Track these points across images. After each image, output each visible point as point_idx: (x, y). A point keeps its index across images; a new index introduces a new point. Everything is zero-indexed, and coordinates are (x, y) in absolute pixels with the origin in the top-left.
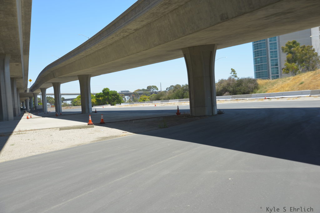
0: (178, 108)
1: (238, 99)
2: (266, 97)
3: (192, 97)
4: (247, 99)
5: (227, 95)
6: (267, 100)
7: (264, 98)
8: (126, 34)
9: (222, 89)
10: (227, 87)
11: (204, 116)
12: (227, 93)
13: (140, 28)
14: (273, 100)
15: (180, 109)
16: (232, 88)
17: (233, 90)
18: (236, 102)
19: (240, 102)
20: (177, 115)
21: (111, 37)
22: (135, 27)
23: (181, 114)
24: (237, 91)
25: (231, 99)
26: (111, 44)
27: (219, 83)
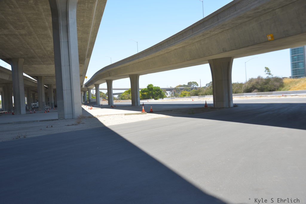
0: (206, 102)
1: (262, 96)
2: (284, 94)
3: (215, 94)
4: (269, 96)
5: (256, 92)
6: (283, 97)
7: (282, 95)
8: (169, 51)
9: (251, 86)
10: (256, 85)
11: (223, 108)
12: (255, 90)
13: (178, 49)
14: (287, 97)
15: (207, 103)
16: (260, 85)
17: (261, 88)
18: (259, 98)
19: (262, 98)
20: (205, 107)
21: (159, 52)
22: (175, 48)
23: (208, 106)
24: (264, 89)
25: (256, 96)
26: (158, 56)
27: (249, 81)
